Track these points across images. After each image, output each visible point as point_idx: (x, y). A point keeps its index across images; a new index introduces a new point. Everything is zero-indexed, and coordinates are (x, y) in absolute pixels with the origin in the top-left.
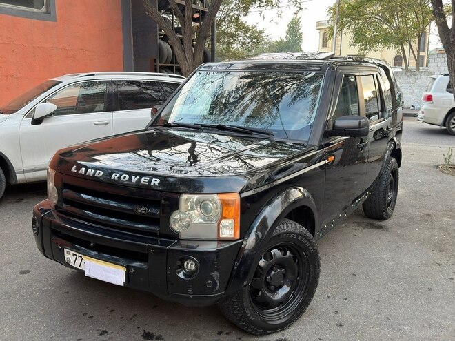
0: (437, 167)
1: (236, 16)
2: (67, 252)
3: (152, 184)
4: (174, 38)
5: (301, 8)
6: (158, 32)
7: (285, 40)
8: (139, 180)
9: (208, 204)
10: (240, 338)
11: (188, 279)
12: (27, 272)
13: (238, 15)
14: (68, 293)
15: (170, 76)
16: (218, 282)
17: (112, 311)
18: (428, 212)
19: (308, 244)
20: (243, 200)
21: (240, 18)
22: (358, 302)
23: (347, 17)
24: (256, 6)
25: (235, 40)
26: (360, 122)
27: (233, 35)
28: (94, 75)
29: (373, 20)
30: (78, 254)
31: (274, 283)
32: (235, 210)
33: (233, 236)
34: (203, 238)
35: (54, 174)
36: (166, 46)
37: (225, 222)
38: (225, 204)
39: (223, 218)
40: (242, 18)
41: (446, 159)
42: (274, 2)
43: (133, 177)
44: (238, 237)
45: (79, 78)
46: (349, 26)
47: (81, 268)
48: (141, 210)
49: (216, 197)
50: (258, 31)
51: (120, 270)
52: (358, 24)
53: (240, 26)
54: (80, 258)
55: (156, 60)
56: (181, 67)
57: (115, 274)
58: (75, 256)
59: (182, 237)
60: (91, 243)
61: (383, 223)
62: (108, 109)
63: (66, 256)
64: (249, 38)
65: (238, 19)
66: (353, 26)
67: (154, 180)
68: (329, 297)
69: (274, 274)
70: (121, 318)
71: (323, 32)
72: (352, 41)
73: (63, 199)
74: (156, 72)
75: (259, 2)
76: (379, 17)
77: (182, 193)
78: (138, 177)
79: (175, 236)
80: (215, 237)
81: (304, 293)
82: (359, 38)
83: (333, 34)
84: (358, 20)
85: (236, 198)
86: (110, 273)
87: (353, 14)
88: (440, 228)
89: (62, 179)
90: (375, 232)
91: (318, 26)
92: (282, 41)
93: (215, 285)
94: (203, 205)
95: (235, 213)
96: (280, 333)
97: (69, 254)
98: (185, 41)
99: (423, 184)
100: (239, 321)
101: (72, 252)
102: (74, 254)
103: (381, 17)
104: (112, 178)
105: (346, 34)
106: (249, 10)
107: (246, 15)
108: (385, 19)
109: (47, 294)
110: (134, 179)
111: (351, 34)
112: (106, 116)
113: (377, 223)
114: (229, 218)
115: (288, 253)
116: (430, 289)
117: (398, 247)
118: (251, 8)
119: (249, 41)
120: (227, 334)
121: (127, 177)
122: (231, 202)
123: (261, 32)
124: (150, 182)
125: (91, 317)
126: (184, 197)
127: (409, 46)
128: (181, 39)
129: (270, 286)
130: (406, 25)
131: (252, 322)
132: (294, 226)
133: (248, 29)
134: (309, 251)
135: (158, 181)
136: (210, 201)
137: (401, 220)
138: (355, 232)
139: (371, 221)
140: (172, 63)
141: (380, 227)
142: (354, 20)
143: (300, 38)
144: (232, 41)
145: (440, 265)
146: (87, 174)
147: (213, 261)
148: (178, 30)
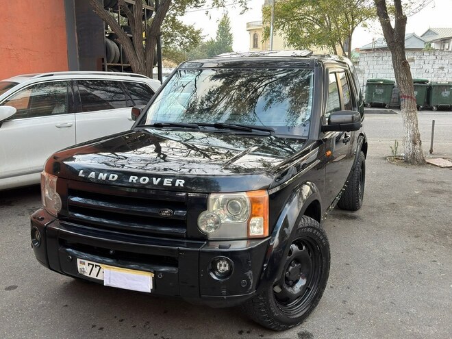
0: (385, 159)
1: (172, 16)
2: (81, 262)
3: (177, 185)
4: (123, 37)
5: (247, 8)
6: (105, 31)
7: (216, 41)
8: (162, 182)
9: (236, 203)
10: (262, 336)
11: (222, 280)
12: (15, 287)
13: (175, 15)
14: (66, 306)
15: (132, 76)
16: (251, 281)
17: (122, 320)
18: (392, 201)
19: (321, 238)
20: (271, 197)
21: (176, 17)
22: (360, 290)
23: (281, 17)
24: (192, 6)
25: (173, 40)
26: (353, 117)
27: (170, 35)
28: (52, 75)
29: (306, 21)
30: (95, 264)
31: (292, 278)
32: (264, 207)
33: (262, 234)
34: (233, 237)
35: (55, 180)
36: (113, 45)
37: (254, 220)
38: (254, 201)
39: (252, 216)
40: (179, 18)
41: (393, 151)
42: (220, 2)
43: (154, 179)
44: (267, 234)
45: (37, 79)
46: (284, 27)
47: (99, 278)
48: (166, 213)
49: (244, 195)
50: (195, 31)
51: (146, 276)
52: (291, 25)
53: (176, 26)
54: (98, 268)
55: (103, 59)
56: (132, 67)
57: (140, 281)
58: (91, 266)
59: (211, 237)
60: (109, 250)
61: (355, 214)
62: (69, 111)
63: (79, 266)
64: (187, 37)
65: (174, 18)
66: (287, 27)
67: (178, 181)
68: (332, 287)
69: (292, 269)
70: (134, 326)
71: (253, 33)
72: (287, 42)
73: (68, 207)
74: (104, 70)
75: (195, 2)
76: (311, 19)
77: (210, 193)
78: (159, 179)
79: (204, 237)
80: (245, 236)
81: (318, 286)
82: (294, 38)
83: (269, 35)
84: (292, 21)
85: (265, 195)
86: (134, 280)
87: (286, 15)
88: (408, 215)
89: (68, 185)
90: (351, 222)
91: (248, 27)
92: (213, 41)
93: (249, 283)
94: (230, 204)
95: (264, 211)
96: (299, 327)
97: (84, 264)
98: (136, 40)
99: (378, 175)
100: (265, 318)
101: (87, 262)
102: (89, 264)
103: (313, 18)
104: (130, 181)
105: (280, 34)
106: (185, 10)
107: (182, 15)
108: (317, 20)
109: (45, 309)
110: (156, 181)
111: (285, 35)
112: (69, 118)
113: (349, 214)
114: (258, 216)
115: (304, 247)
116: (420, 273)
117: (377, 235)
118: (188, 8)
119: (187, 40)
120: (248, 332)
121: (147, 179)
122: (260, 200)
123: (198, 32)
124: (173, 183)
125: (101, 329)
126: (212, 196)
127: (340, 45)
128: (131, 38)
129: (289, 281)
130: (337, 26)
131: (276, 319)
132: (309, 221)
133: (185, 29)
134: (322, 244)
135: (183, 181)
136: (238, 200)
137: (371, 210)
138: (334, 223)
139: (344, 212)
140: (119, 62)
141: (354, 218)
142: (288, 21)
143: (231, 39)
144: (169, 41)
145: (420, 249)
146: (99, 178)
147: (248, 260)
148: (126, 29)
